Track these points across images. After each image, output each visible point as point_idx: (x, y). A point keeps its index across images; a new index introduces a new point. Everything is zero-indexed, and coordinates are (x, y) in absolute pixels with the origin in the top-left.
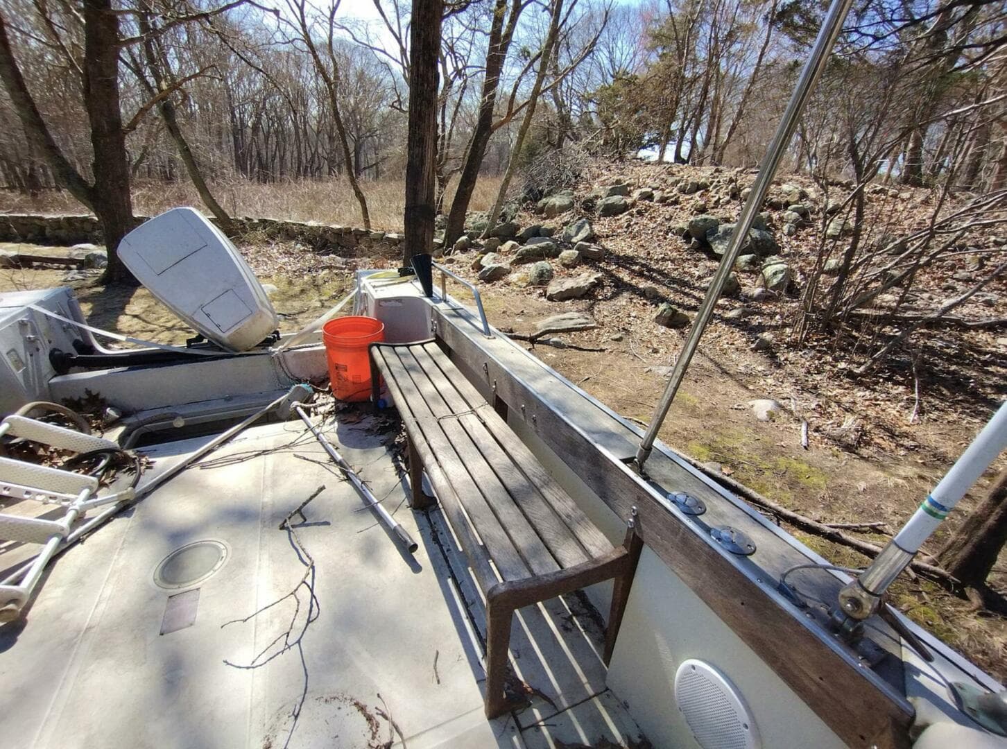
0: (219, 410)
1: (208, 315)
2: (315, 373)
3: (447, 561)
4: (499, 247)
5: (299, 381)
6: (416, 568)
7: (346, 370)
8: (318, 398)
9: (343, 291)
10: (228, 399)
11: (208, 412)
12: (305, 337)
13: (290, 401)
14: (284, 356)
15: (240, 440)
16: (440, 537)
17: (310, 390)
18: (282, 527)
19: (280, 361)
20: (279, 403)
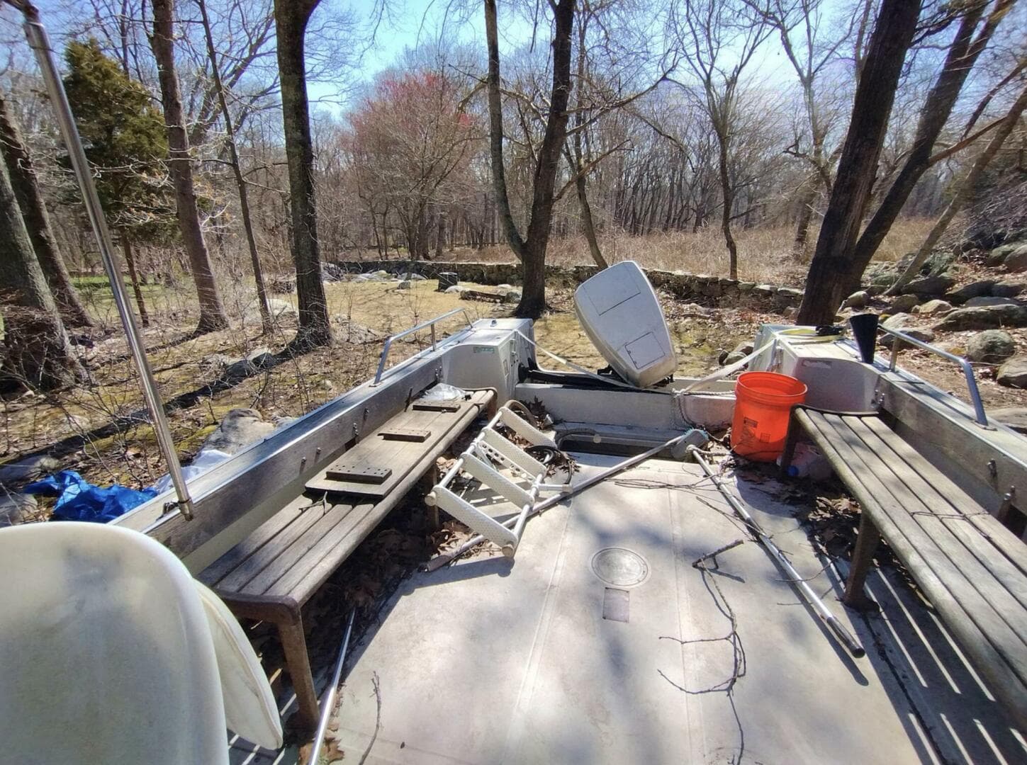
0: (622, 436)
1: (629, 352)
2: (709, 421)
3: (905, 691)
4: (917, 306)
5: (694, 426)
6: (862, 680)
7: (755, 426)
8: (712, 447)
9: (704, 340)
10: (629, 428)
11: (614, 435)
12: (707, 384)
13: (686, 443)
14: (685, 400)
15: (644, 468)
16: (888, 654)
17: (706, 436)
18: (695, 566)
19: (678, 403)
20: (675, 443)
